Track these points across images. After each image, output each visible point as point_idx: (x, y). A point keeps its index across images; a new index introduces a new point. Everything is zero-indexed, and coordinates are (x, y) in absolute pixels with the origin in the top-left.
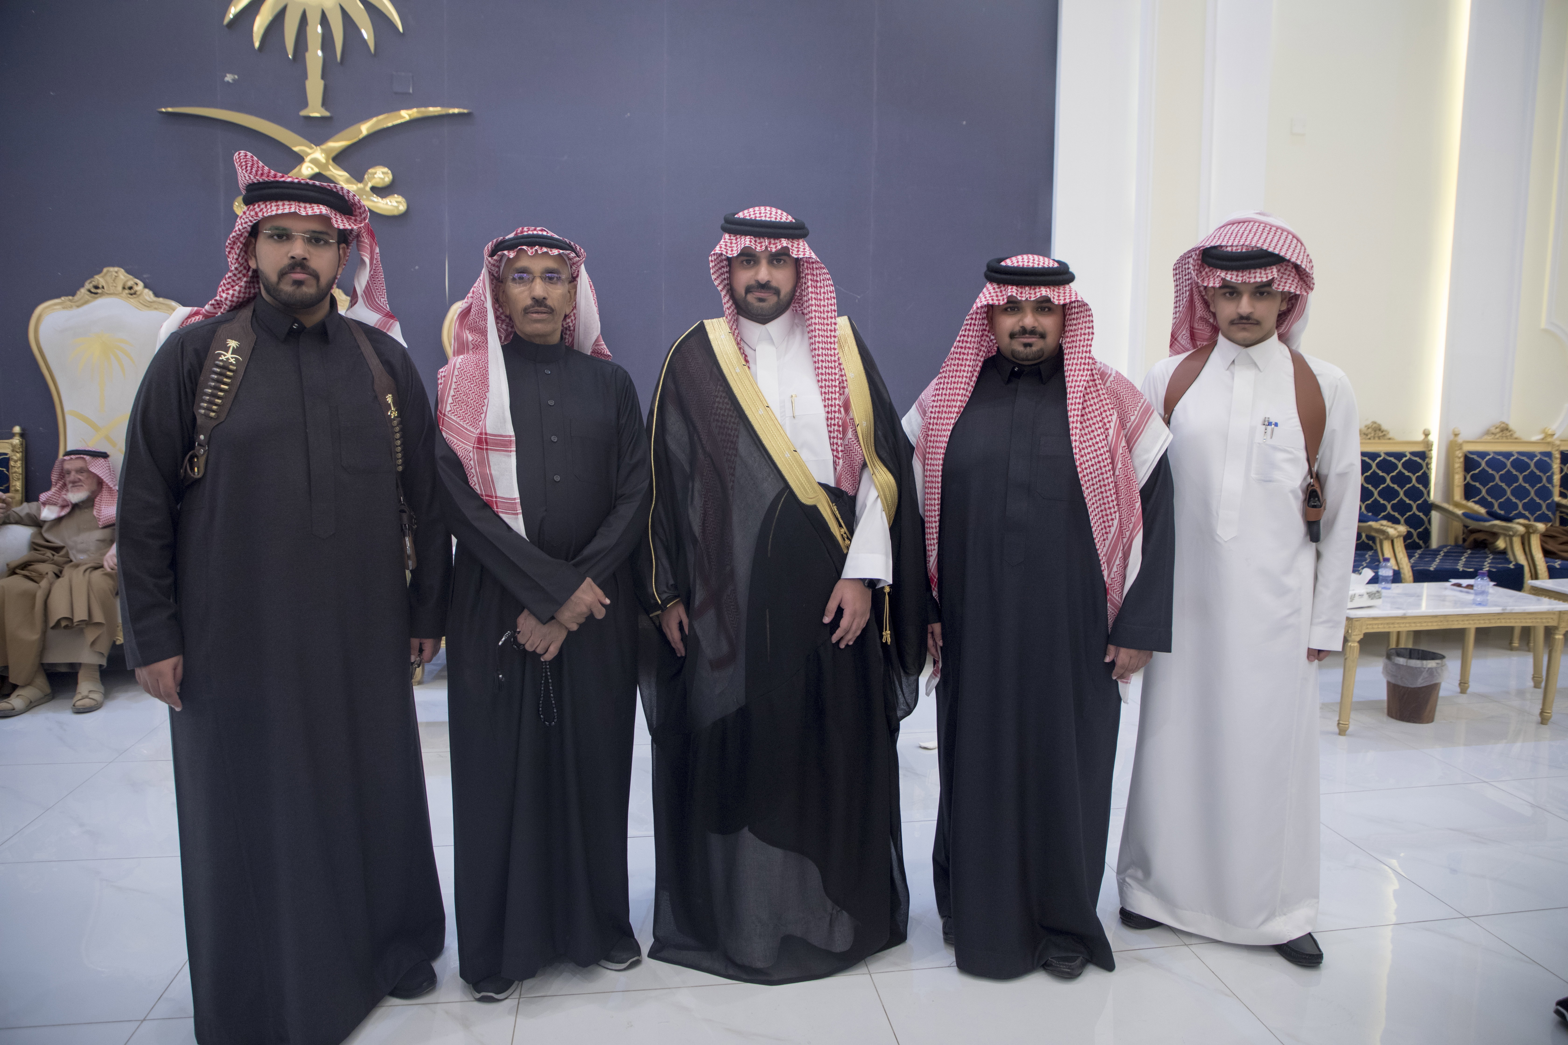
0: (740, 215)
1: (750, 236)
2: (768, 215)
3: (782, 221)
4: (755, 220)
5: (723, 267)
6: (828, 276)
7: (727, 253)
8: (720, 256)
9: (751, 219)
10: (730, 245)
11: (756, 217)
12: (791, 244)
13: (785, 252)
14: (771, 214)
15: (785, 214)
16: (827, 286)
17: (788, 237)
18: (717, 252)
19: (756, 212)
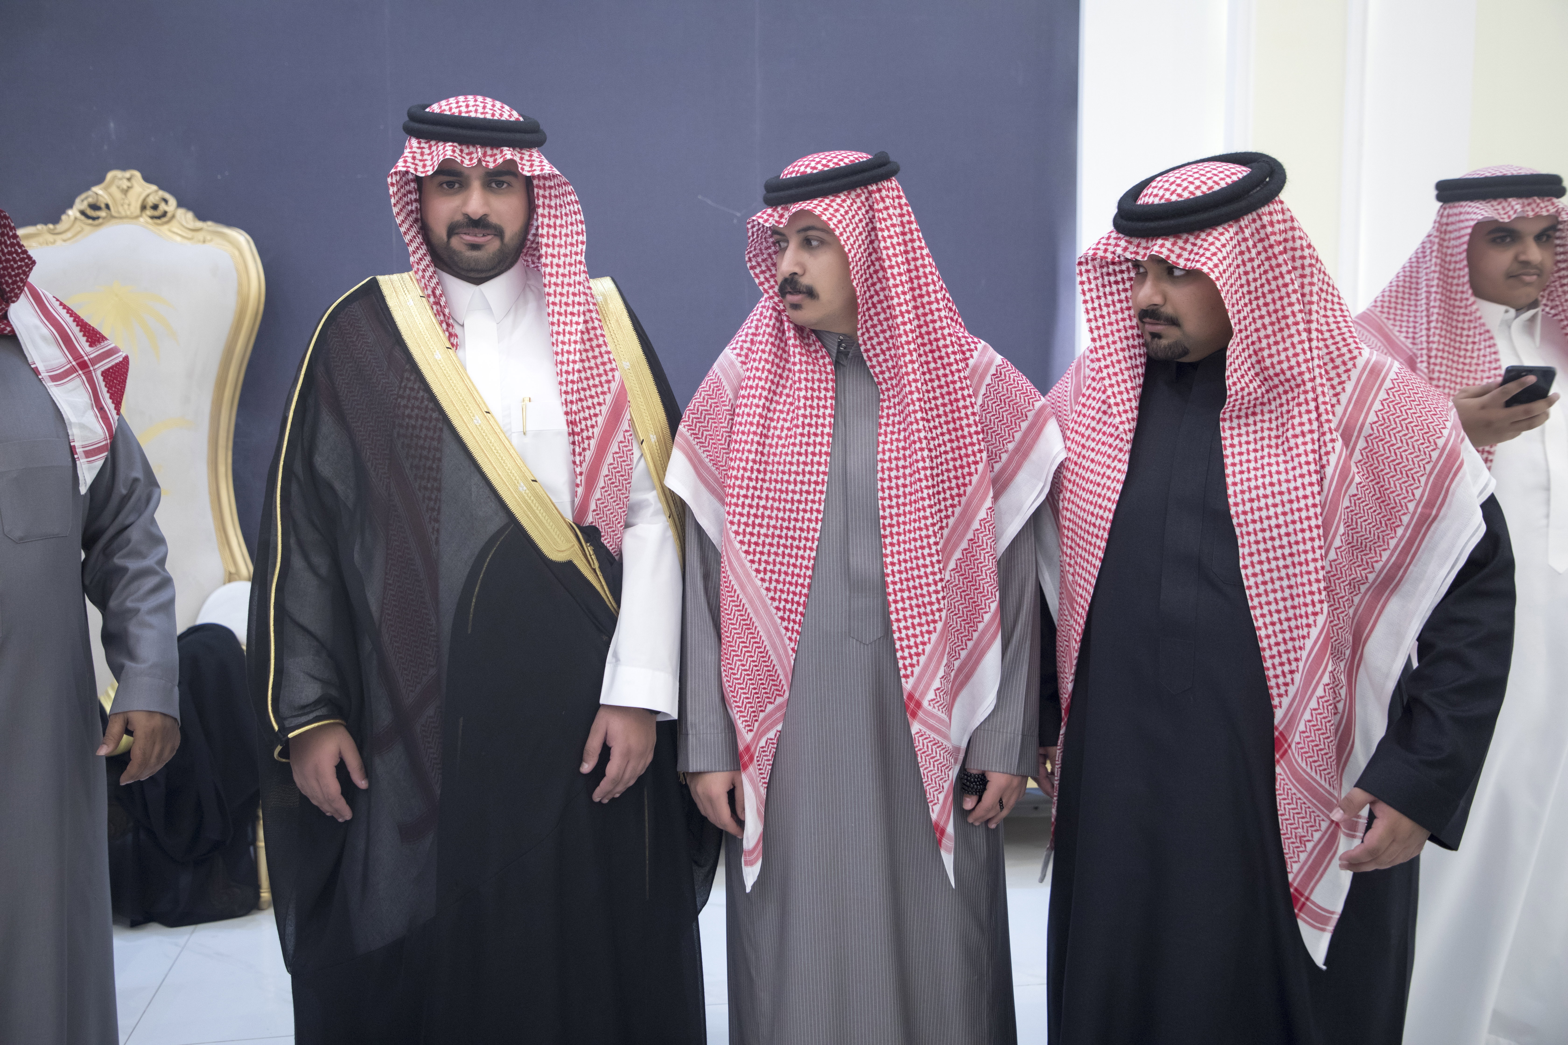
0: (435, 108)
1: (453, 141)
2: (480, 110)
3: (503, 119)
4: (460, 117)
5: (410, 192)
7: (416, 170)
8: (404, 176)
9: (452, 116)
10: (420, 158)
11: (460, 112)
12: (519, 155)
13: (509, 169)
14: (484, 107)
15: (507, 108)
16: (572, 224)
17: (512, 145)
18: (399, 169)
19: (460, 104)
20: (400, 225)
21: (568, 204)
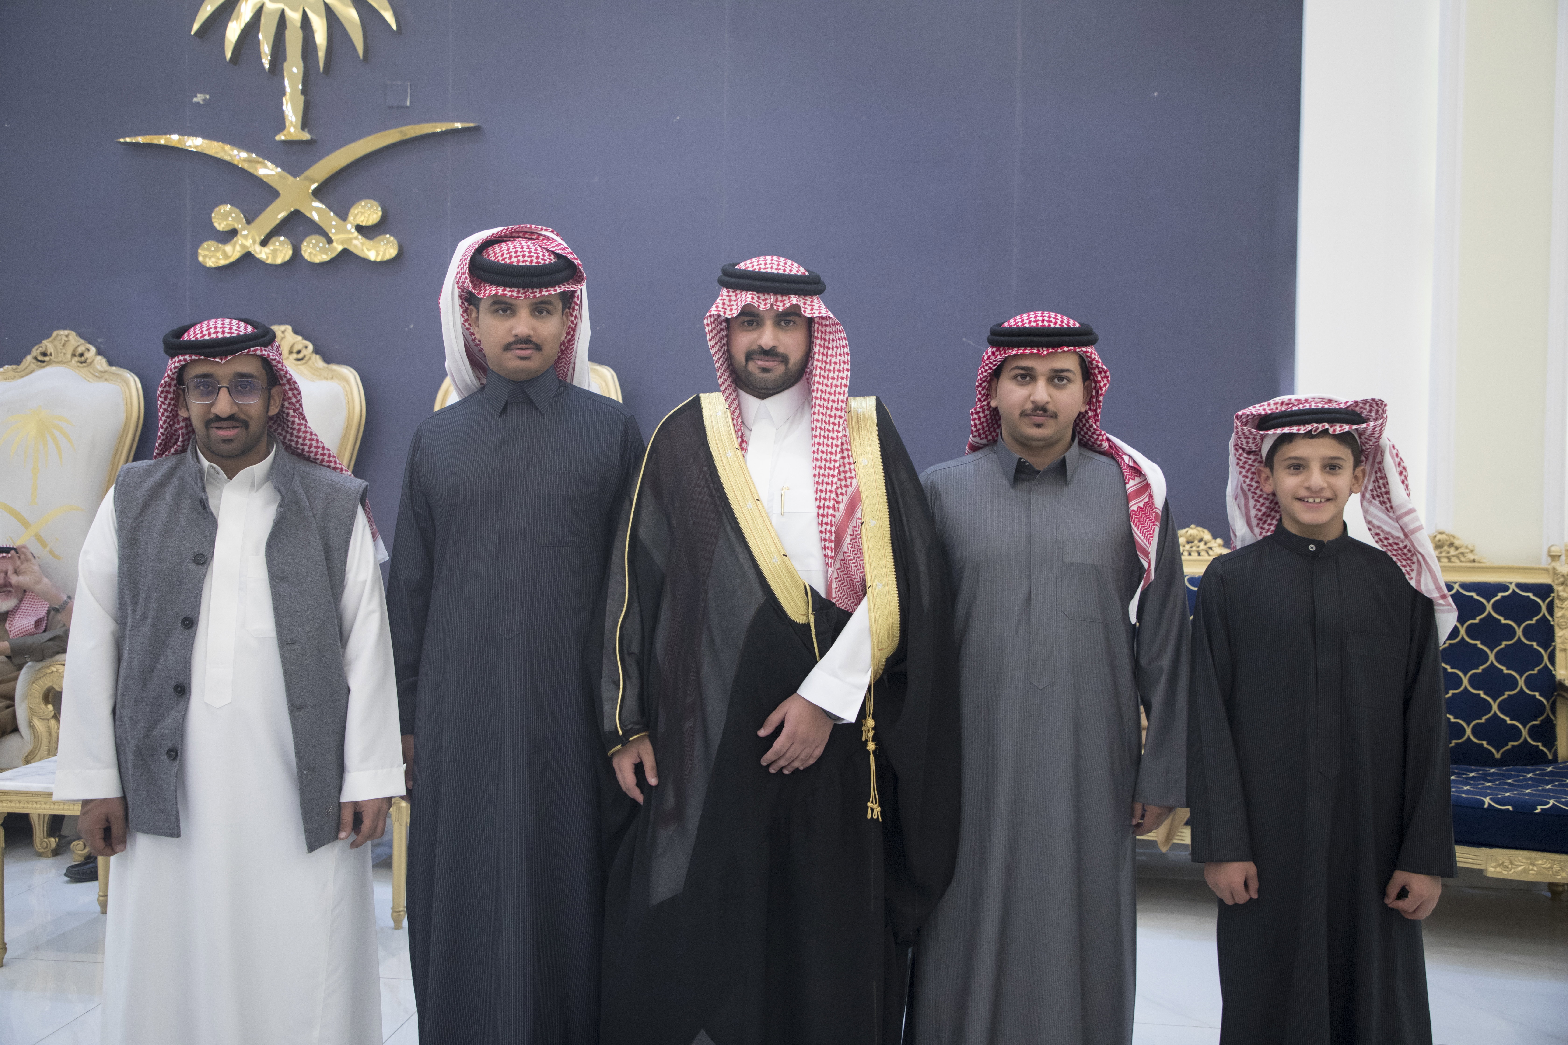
0: (742, 266)
1: (753, 291)
2: (775, 267)
3: (792, 273)
4: (759, 273)
6: (845, 342)
7: (725, 313)
8: (717, 318)
9: (754, 272)
10: (729, 304)
11: (760, 268)
12: (803, 301)
13: (794, 312)
14: (778, 265)
15: (796, 265)
16: (840, 355)
17: (798, 293)
18: (713, 312)
19: (760, 262)
20: (714, 355)
21: (839, 339)
